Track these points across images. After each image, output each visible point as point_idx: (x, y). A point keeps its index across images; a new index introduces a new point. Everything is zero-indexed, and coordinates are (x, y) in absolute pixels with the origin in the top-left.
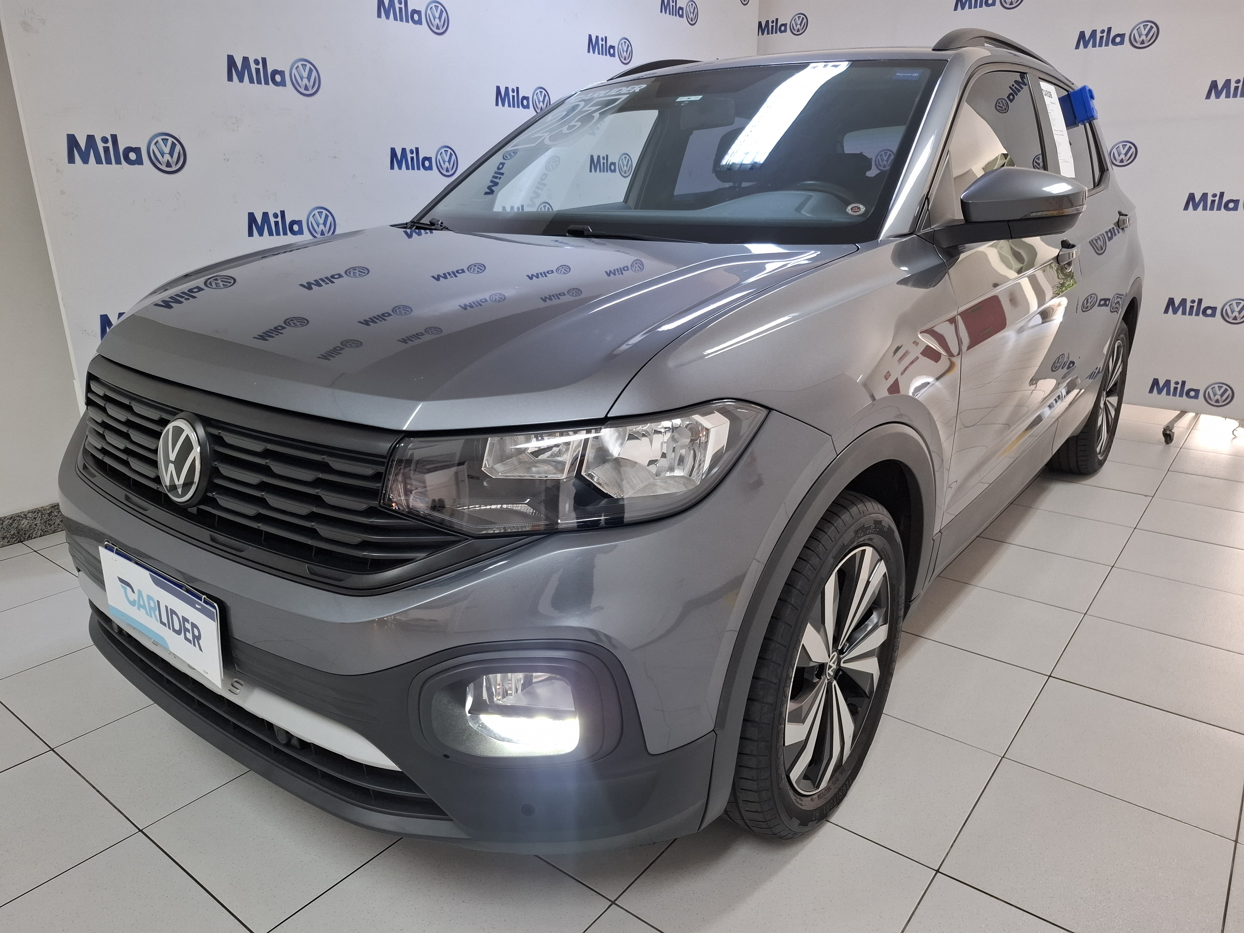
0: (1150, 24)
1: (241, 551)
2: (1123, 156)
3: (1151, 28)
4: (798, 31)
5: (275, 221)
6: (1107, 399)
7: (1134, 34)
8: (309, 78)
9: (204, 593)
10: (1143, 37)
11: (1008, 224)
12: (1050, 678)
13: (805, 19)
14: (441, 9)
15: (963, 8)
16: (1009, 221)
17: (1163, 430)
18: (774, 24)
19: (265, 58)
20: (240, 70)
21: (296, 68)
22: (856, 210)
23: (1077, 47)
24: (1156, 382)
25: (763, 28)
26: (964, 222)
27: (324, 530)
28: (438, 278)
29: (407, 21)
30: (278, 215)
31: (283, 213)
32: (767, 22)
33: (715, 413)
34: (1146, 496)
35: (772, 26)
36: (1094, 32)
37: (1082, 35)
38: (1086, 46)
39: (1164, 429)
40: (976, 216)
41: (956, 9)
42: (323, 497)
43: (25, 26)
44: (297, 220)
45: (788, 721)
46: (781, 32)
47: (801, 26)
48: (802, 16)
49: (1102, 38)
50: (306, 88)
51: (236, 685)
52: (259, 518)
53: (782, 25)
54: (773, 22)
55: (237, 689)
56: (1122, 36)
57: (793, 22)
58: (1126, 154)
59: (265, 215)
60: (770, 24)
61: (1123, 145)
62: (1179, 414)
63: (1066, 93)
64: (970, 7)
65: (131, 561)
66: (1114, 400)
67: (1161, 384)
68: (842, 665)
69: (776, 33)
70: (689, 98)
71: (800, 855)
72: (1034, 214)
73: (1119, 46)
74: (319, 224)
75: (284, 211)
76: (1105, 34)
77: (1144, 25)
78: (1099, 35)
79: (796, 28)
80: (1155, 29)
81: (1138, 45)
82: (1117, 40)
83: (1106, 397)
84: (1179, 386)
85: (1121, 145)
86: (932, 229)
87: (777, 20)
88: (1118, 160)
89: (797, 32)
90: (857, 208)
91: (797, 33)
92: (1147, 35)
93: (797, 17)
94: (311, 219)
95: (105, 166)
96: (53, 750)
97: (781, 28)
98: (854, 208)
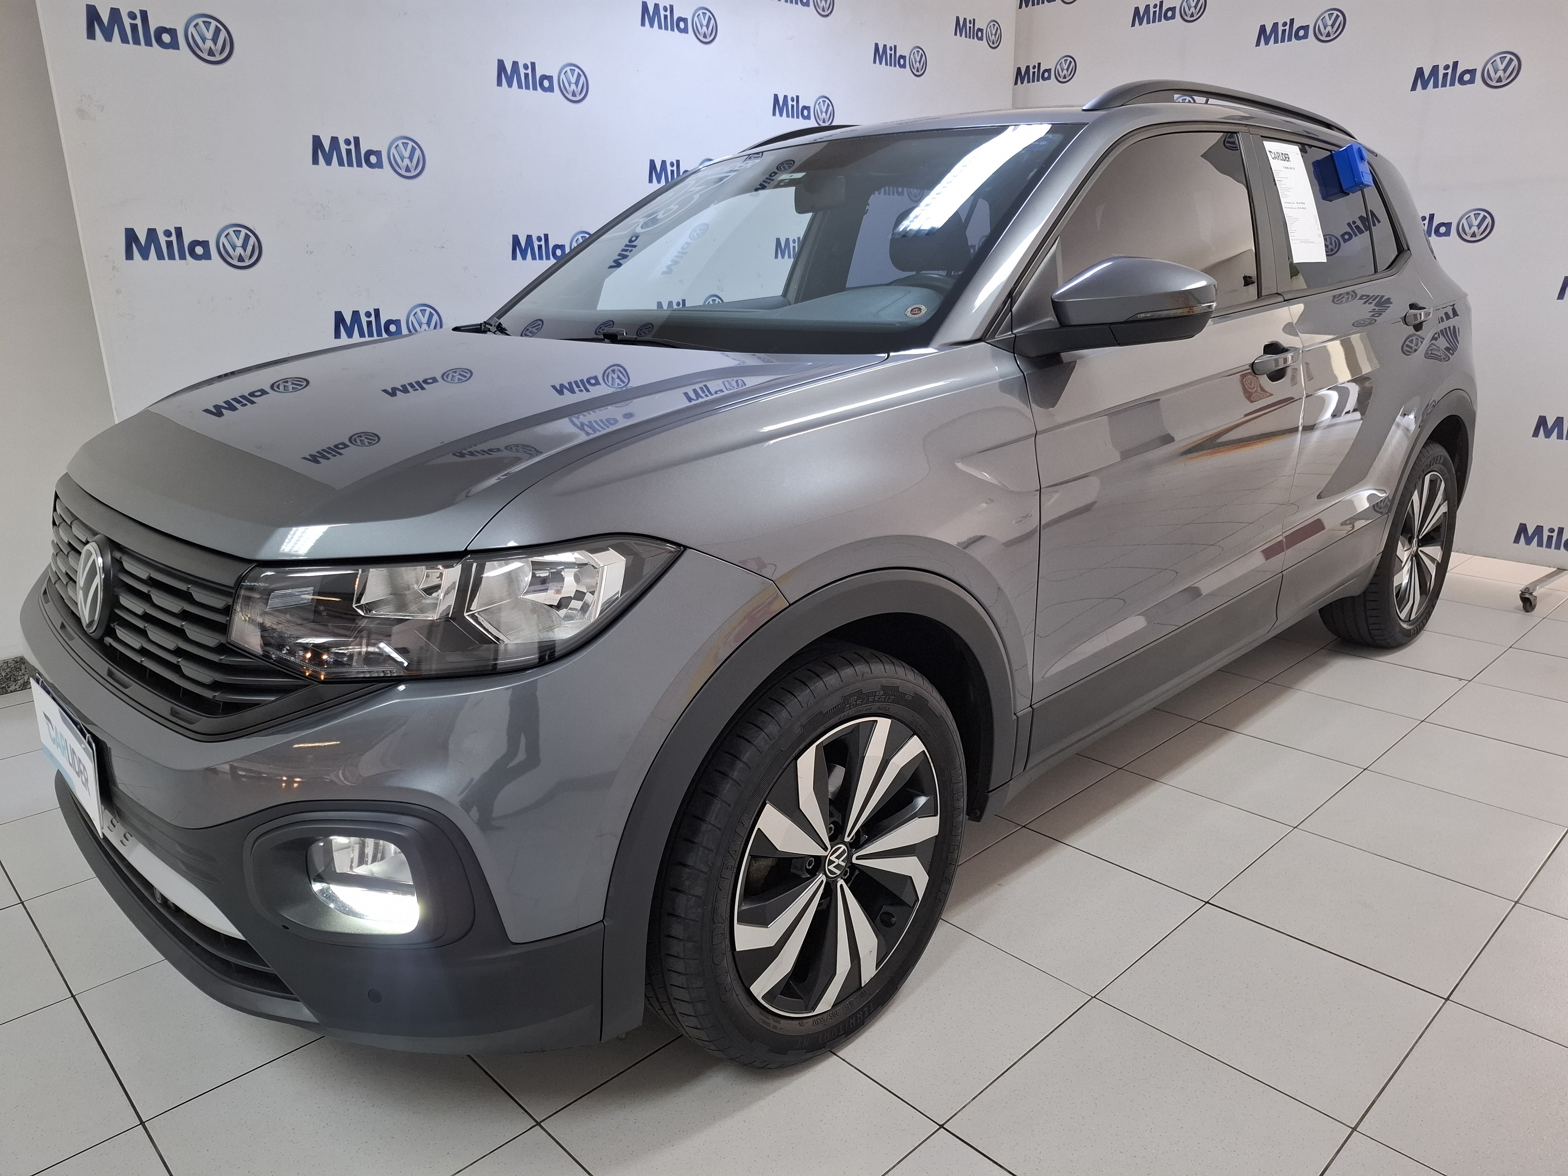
0: (1509, 56)
1: (126, 687)
2: (1475, 229)
3: (1511, 60)
4: (1065, 77)
5: (367, 321)
6: (1420, 549)
7: (1488, 70)
8: (411, 158)
9: (89, 732)
10: (1500, 73)
11: (1109, 327)
12: (1207, 904)
13: (1073, 63)
14: (579, 73)
15: (1267, 43)
16: (1111, 324)
17: (1520, 592)
18: (1036, 70)
19: (358, 138)
20: (327, 151)
21: (396, 147)
22: (916, 312)
23: (1414, 88)
24: (1523, 528)
25: (1021, 76)
26: (1058, 325)
27: (189, 669)
28: (393, 393)
29: (535, 88)
30: (371, 314)
31: (377, 311)
32: (1028, 67)
33: (609, 550)
34: (1461, 679)
35: (1034, 73)
36: (1435, 69)
37: (1420, 72)
38: (1424, 87)
39: (1522, 592)
40: (1075, 318)
41: (1258, 44)
42: (186, 631)
43: (82, 113)
44: (394, 319)
45: (738, 921)
46: (1044, 79)
47: (1067, 71)
48: (1069, 59)
49: (1446, 75)
50: (408, 169)
51: (128, 836)
52: (143, 652)
53: (1046, 71)
54: (1034, 67)
55: (128, 840)
56: (1472, 72)
57: (1058, 66)
58: (1479, 226)
59: (356, 314)
60: (1032, 70)
61: (1475, 214)
62: (1556, 571)
63: (1329, 153)
64: (1276, 42)
65: (49, 695)
66: (1435, 551)
67: (1530, 532)
68: (854, 861)
69: (1038, 80)
70: (791, 176)
71: (782, 1091)
72: (1141, 315)
73: (1468, 85)
74: (422, 323)
75: (378, 309)
76: (1450, 71)
77: (1500, 58)
78: (1441, 72)
79: (1062, 74)
80: (1515, 62)
81: (1494, 84)
82: (1465, 77)
83: (1419, 546)
84: (1555, 535)
85: (1472, 214)
86: (1014, 334)
87: (1039, 64)
88: (1469, 234)
89: (1063, 78)
90: (917, 310)
91: (1063, 80)
92: (1505, 70)
93: (1063, 60)
94: (412, 318)
95: (167, 262)
96: (22, 903)
97: (1043, 75)
98: (914, 310)
